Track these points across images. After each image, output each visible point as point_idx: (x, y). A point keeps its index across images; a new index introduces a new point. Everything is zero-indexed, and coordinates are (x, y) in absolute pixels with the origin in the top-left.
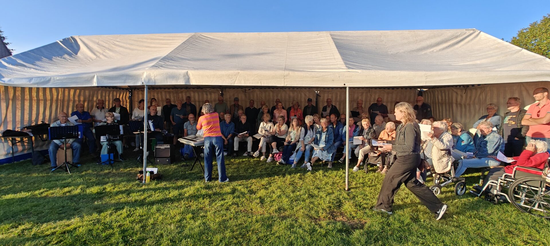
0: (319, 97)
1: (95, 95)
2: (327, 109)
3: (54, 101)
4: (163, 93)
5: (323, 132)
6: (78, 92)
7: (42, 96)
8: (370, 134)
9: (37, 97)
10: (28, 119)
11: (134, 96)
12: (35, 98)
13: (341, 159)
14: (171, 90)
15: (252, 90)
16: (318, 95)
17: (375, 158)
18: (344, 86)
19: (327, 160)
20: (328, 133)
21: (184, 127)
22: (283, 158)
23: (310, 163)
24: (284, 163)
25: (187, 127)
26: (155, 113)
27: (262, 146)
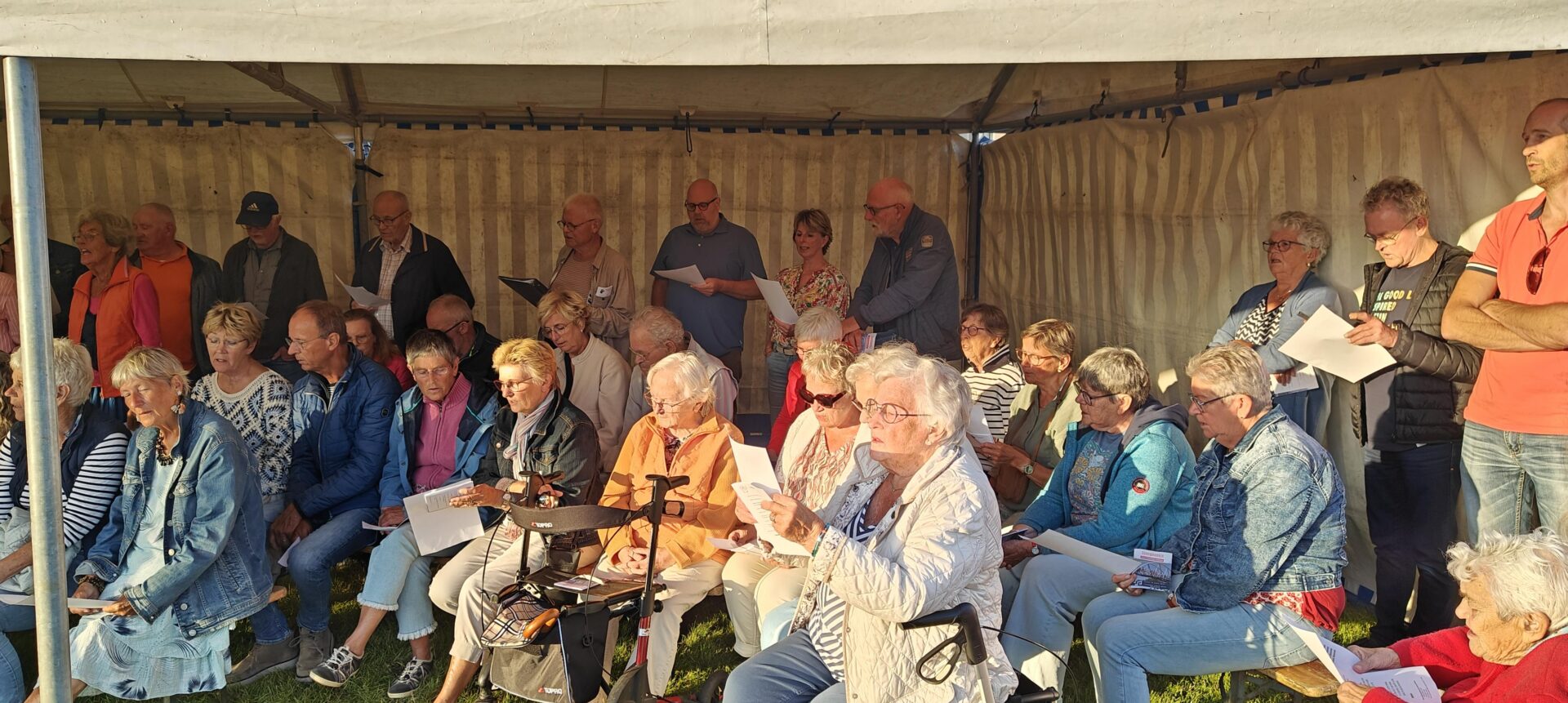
0: (370, 180)
2: (385, 258)
5: (164, 462)
8: (548, 447)
13: (334, 659)
16: (361, 167)
17: (527, 656)
19: (196, 690)
20: (191, 462)
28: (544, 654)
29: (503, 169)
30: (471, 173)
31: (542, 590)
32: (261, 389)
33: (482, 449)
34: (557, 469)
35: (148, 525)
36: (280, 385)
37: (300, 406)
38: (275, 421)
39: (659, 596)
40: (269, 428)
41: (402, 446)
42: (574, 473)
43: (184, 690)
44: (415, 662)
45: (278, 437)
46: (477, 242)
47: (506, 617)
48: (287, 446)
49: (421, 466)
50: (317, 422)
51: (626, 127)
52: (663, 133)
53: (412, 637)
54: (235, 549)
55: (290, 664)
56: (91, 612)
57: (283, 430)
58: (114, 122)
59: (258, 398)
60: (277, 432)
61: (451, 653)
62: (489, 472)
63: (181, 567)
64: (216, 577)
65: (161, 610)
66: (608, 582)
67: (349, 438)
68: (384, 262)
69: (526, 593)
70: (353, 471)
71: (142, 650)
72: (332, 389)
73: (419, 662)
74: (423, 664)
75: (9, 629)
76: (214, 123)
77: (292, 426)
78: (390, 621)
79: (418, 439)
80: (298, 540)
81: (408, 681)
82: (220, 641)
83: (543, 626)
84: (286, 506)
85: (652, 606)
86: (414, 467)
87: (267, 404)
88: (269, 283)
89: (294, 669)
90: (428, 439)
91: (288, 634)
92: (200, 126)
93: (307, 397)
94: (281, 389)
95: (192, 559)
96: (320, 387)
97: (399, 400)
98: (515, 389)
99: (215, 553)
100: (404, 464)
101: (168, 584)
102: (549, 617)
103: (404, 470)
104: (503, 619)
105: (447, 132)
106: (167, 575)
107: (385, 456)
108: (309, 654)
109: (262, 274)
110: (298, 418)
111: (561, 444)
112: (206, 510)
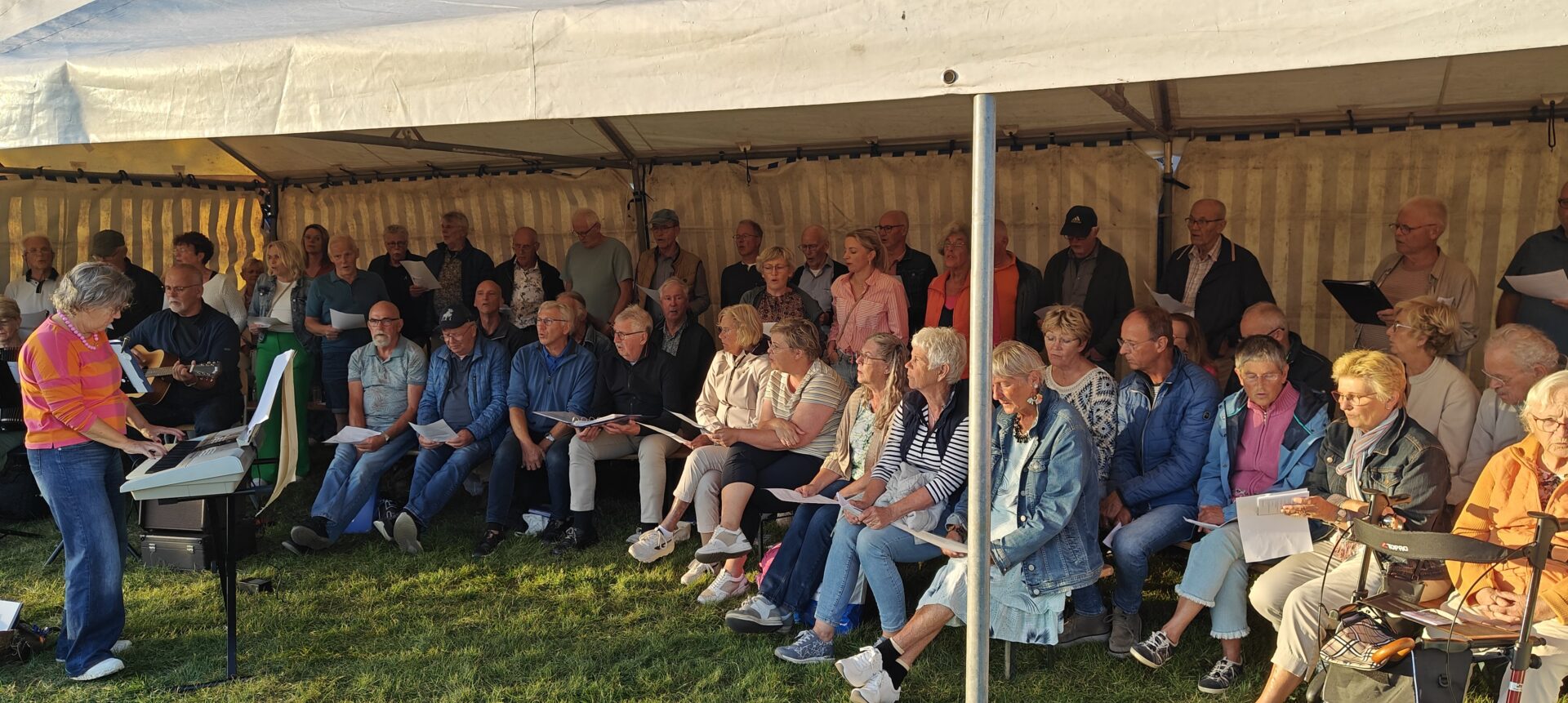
0: (1177, 193)
2: (1192, 266)
4: (392, 201)
5: (1019, 439)
8: (1389, 469)
11: (281, 219)
13: (1152, 641)
14: (421, 183)
15: (784, 167)
16: (1169, 180)
17: (1370, 682)
18: (943, 89)
19: (1032, 641)
20: (1045, 443)
21: (350, 371)
22: (770, 585)
23: (880, 654)
24: (774, 621)
25: (362, 370)
26: (183, 307)
27: (689, 501)
28: (1392, 683)
29: (1315, 177)
30: (1280, 181)
31: (1383, 616)
32: (1091, 384)
33: (1309, 460)
34: (1399, 492)
35: (1004, 491)
36: (1107, 381)
37: (1125, 402)
38: (1101, 414)
39: (1538, 651)
40: (1095, 422)
41: (1224, 449)
42: (1420, 500)
43: (1024, 640)
44: (1225, 662)
45: (1103, 429)
46: (1281, 251)
47: (1348, 636)
48: (1111, 438)
49: (1241, 471)
50: (1141, 419)
51: (1466, 122)
52: (1515, 127)
53: (1225, 637)
54: (1075, 526)
55: (1103, 637)
56: (958, 555)
57: (1108, 423)
58: (960, 151)
59: (1087, 392)
60: (1102, 424)
61: (1272, 661)
62: (1320, 485)
63: (1033, 532)
64: (1058, 547)
65: (1013, 565)
66: (1466, 622)
67: (1171, 437)
68: (1191, 271)
69: (1365, 616)
70: (1173, 469)
71: (996, 595)
72: (1157, 389)
73: (1230, 664)
74: (1234, 666)
75: (899, 559)
76: (1041, 146)
77: (1116, 421)
78: (1204, 617)
79: (1240, 443)
80: (1119, 526)
81: (1218, 679)
82: (1057, 604)
83: (1393, 655)
84: (1108, 493)
85: (1528, 661)
86: (1234, 471)
87: (1096, 398)
88: (1085, 291)
89: (1107, 644)
90: (1250, 443)
91: (1102, 609)
92: (1029, 150)
93: (1133, 395)
94: (1108, 385)
95: (1043, 527)
96: (1145, 386)
97: (1222, 404)
98: (1356, 402)
99: (1061, 524)
100: (1225, 466)
101: (1021, 544)
102: (1400, 647)
103: (1225, 472)
104: (1344, 637)
105: (1257, 142)
106: (1021, 536)
107: (1204, 458)
108: (1121, 632)
109: (1080, 280)
110: (1122, 412)
111: (1406, 467)
112: (1055, 487)
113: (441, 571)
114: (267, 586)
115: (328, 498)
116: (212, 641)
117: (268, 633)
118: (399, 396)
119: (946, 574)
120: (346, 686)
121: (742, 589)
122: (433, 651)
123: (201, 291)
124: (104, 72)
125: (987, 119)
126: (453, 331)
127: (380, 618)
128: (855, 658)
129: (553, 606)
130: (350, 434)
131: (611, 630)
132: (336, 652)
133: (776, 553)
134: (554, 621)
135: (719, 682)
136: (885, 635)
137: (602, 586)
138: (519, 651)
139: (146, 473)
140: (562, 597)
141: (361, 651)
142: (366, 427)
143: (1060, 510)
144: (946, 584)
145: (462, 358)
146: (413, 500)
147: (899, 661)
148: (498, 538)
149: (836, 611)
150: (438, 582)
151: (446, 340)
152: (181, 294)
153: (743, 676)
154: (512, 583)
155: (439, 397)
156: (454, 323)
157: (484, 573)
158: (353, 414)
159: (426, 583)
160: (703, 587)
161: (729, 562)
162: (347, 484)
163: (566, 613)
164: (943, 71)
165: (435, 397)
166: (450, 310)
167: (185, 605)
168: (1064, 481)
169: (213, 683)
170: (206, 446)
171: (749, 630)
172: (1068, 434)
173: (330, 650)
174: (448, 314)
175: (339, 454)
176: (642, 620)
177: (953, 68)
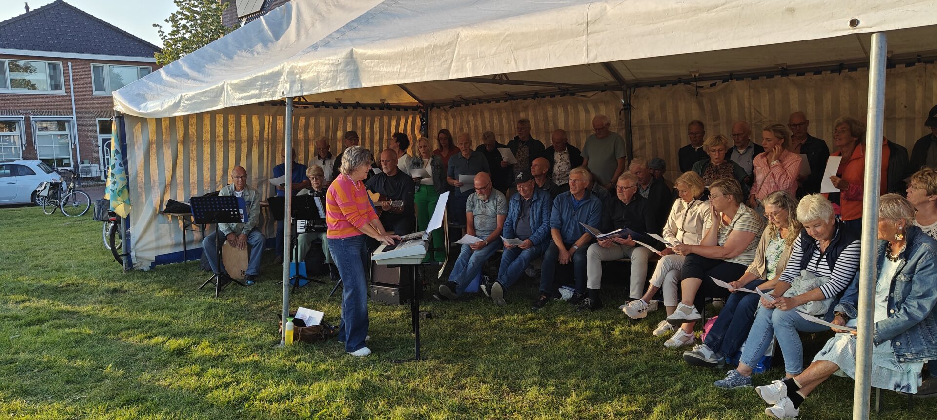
1: (341, 126)
3: (255, 142)
5: (890, 258)
6: (303, 120)
7: (233, 134)
9: (223, 136)
10: (209, 179)
11: (430, 125)
12: (221, 138)
14: (502, 104)
15: (721, 85)
18: (849, 31)
21: (467, 207)
22: (711, 339)
23: (786, 386)
24: (713, 361)
25: (473, 206)
26: (389, 170)
27: (658, 286)
54: (932, 318)
64: (919, 331)
101: (891, 328)
112: (918, 293)
113: (516, 316)
114: (429, 316)
115: (457, 273)
116: (407, 340)
117: (432, 339)
118: (493, 220)
119: (835, 342)
120: (473, 369)
121: (692, 341)
122: (515, 356)
123: (397, 162)
124: (370, 52)
125: (880, 48)
126: (522, 184)
127: (487, 336)
128: (769, 386)
129: (579, 339)
130: (468, 239)
131: (613, 356)
132: (466, 351)
133: (714, 321)
134: (580, 348)
135: (680, 391)
136: (788, 376)
137: (607, 332)
138: (562, 361)
139: (383, 251)
140: (583, 335)
141: (479, 352)
142: (476, 236)
143: (921, 307)
144: (835, 349)
145: (527, 199)
146: (500, 276)
147: (798, 392)
148: (545, 301)
149: (754, 359)
150: (515, 320)
151: (518, 189)
152: (389, 163)
153: (695, 390)
154: (555, 325)
155: (515, 221)
156: (523, 180)
157: (540, 319)
158: (468, 229)
159: (508, 321)
160: (667, 337)
161: (684, 325)
162: (466, 267)
163: (586, 344)
164: (850, 19)
165: (512, 221)
166: (521, 173)
167: (392, 321)
168: (925, 289)
169: (410, 360)
170: (406, 241)
171: (698, 364)
172: (929, 258)
173: (463, 350)
174: (520, 175)
175: (463, 250)
176: (631, 352)
177: (857, 18)
